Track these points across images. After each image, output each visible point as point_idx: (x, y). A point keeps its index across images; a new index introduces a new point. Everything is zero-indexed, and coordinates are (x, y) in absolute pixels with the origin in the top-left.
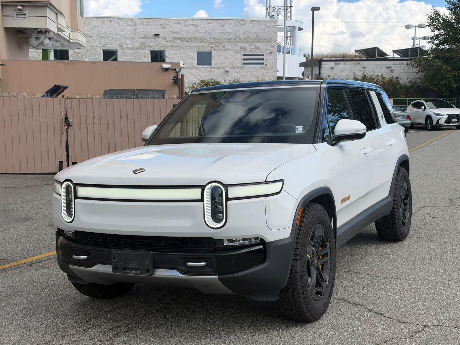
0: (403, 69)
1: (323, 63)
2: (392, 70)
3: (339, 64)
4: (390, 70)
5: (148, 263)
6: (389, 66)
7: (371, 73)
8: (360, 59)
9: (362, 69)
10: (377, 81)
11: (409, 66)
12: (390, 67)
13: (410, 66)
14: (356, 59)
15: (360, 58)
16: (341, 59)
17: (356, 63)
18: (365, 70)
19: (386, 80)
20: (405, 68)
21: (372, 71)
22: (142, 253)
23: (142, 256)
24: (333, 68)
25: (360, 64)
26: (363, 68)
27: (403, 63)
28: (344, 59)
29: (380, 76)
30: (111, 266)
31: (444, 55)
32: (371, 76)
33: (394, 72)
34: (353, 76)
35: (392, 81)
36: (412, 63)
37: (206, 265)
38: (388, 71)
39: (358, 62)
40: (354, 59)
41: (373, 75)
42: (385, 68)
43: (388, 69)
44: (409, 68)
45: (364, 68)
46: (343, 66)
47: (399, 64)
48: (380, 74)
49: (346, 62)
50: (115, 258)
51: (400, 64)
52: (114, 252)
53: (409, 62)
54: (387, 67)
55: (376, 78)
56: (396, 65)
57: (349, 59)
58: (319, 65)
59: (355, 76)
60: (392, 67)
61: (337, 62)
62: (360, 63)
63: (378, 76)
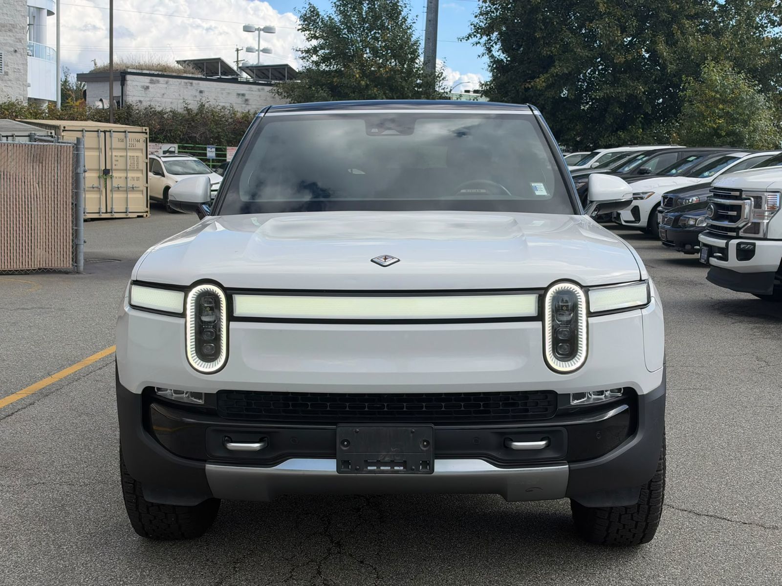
0: (264, 99)
1: (128, 77)
2: (247, 100)
3: (158, 82)
4: (244, 99)
5: (425, 449)
6: (242, 92)
7: (213, 103)
8: (193, 76)
9: (197, 94)
10: (223, 117)
11: (275, 95)
12: (243, 95)
13: (277, 95)
14: (185, 75)
15: (193, 74)
16: (160, 73)
17: (186, 83)
18: (202, 96)
19: (239, 115)
20: (266, 98)
21: (215, 99)
22: (413, 428)
23: (411, 435)
24: (148, 88)
25: (194, 85)
26: (198, 91)
27: (263, 89)
28: (165, 74)
29: (229, 108)
30: (335, 460)
31: (329, 82)
32: (214, 108)
33: (250, 102)
34: (183, 105)
35: (248, 117)
36: (279, 90)
37: (547, 446)
38: (240, 100)
39: (191, 81)
40: (183, 76)
41: (217, 106)
42: (235, 94)
43: (240, 97)
44: (273, 98)
45: (201, 92)
46: (165, 86)
47: (257, 90)
48: (227, 105)
49: (171, 80)
50: (342, 443)
51: (259, 91)
52: (343, 430)
53: (275, 88)
54: (239, 95)
55: (221, 112)
56: (252, 92)
57: (174, 74)
58: (122, 81)
59: (186, 106)
60: (246, 95)
61: (154, 78)
62: (194, 83)
63: (224, 108)
